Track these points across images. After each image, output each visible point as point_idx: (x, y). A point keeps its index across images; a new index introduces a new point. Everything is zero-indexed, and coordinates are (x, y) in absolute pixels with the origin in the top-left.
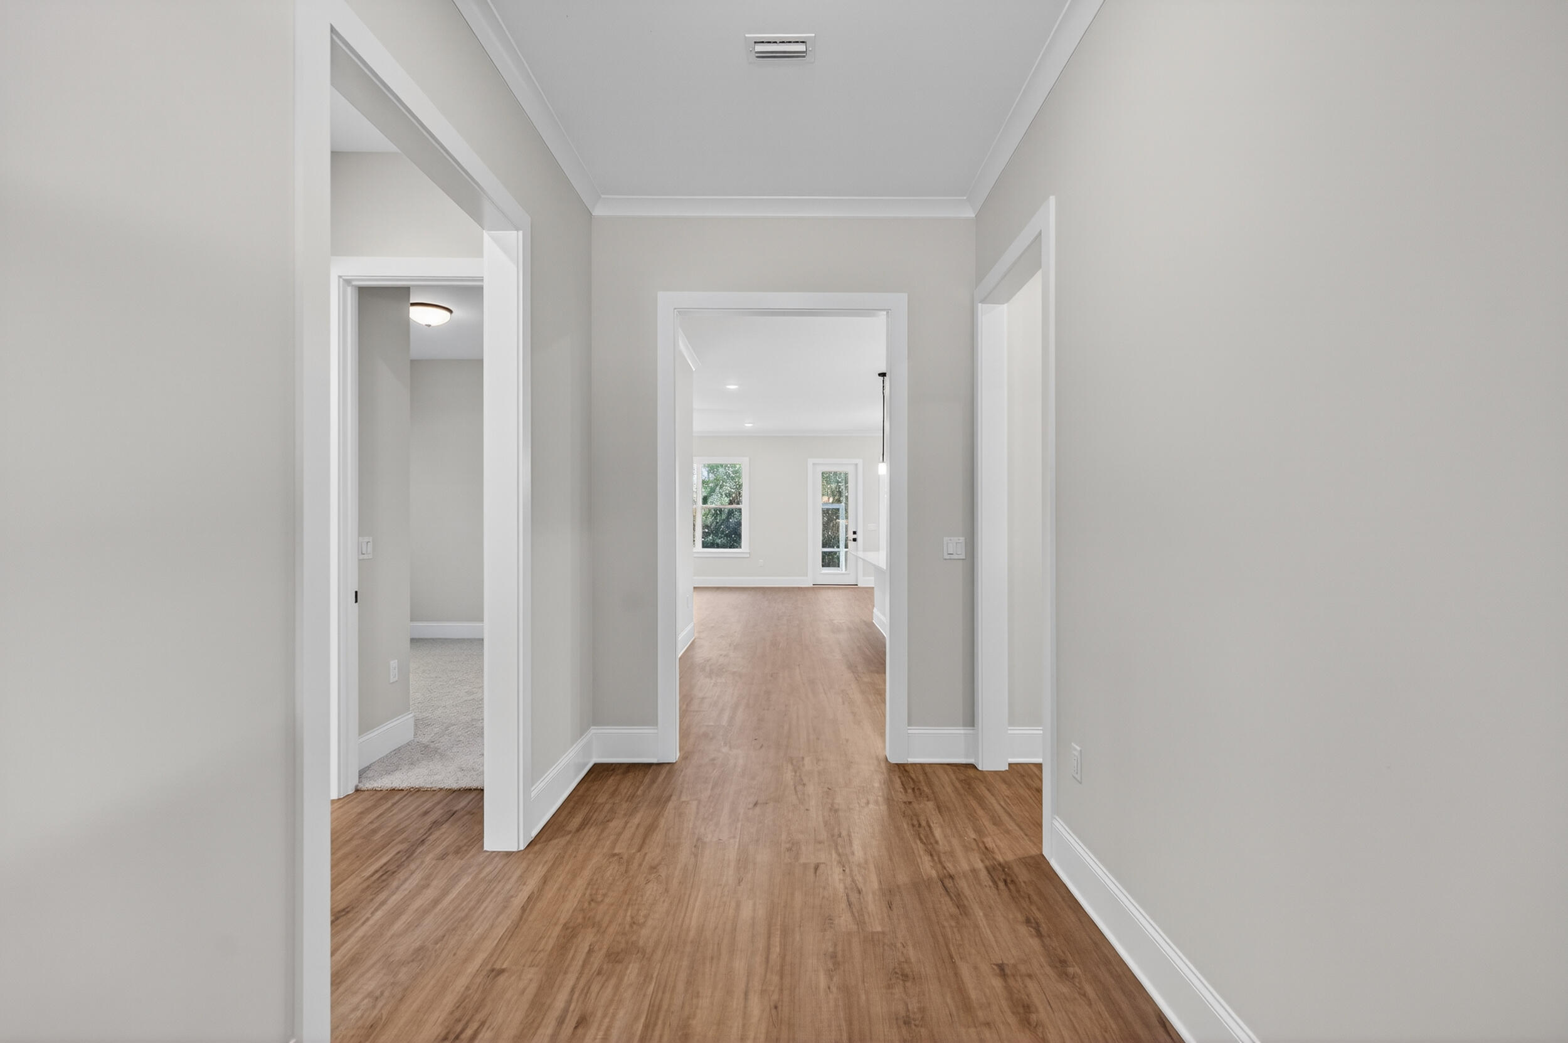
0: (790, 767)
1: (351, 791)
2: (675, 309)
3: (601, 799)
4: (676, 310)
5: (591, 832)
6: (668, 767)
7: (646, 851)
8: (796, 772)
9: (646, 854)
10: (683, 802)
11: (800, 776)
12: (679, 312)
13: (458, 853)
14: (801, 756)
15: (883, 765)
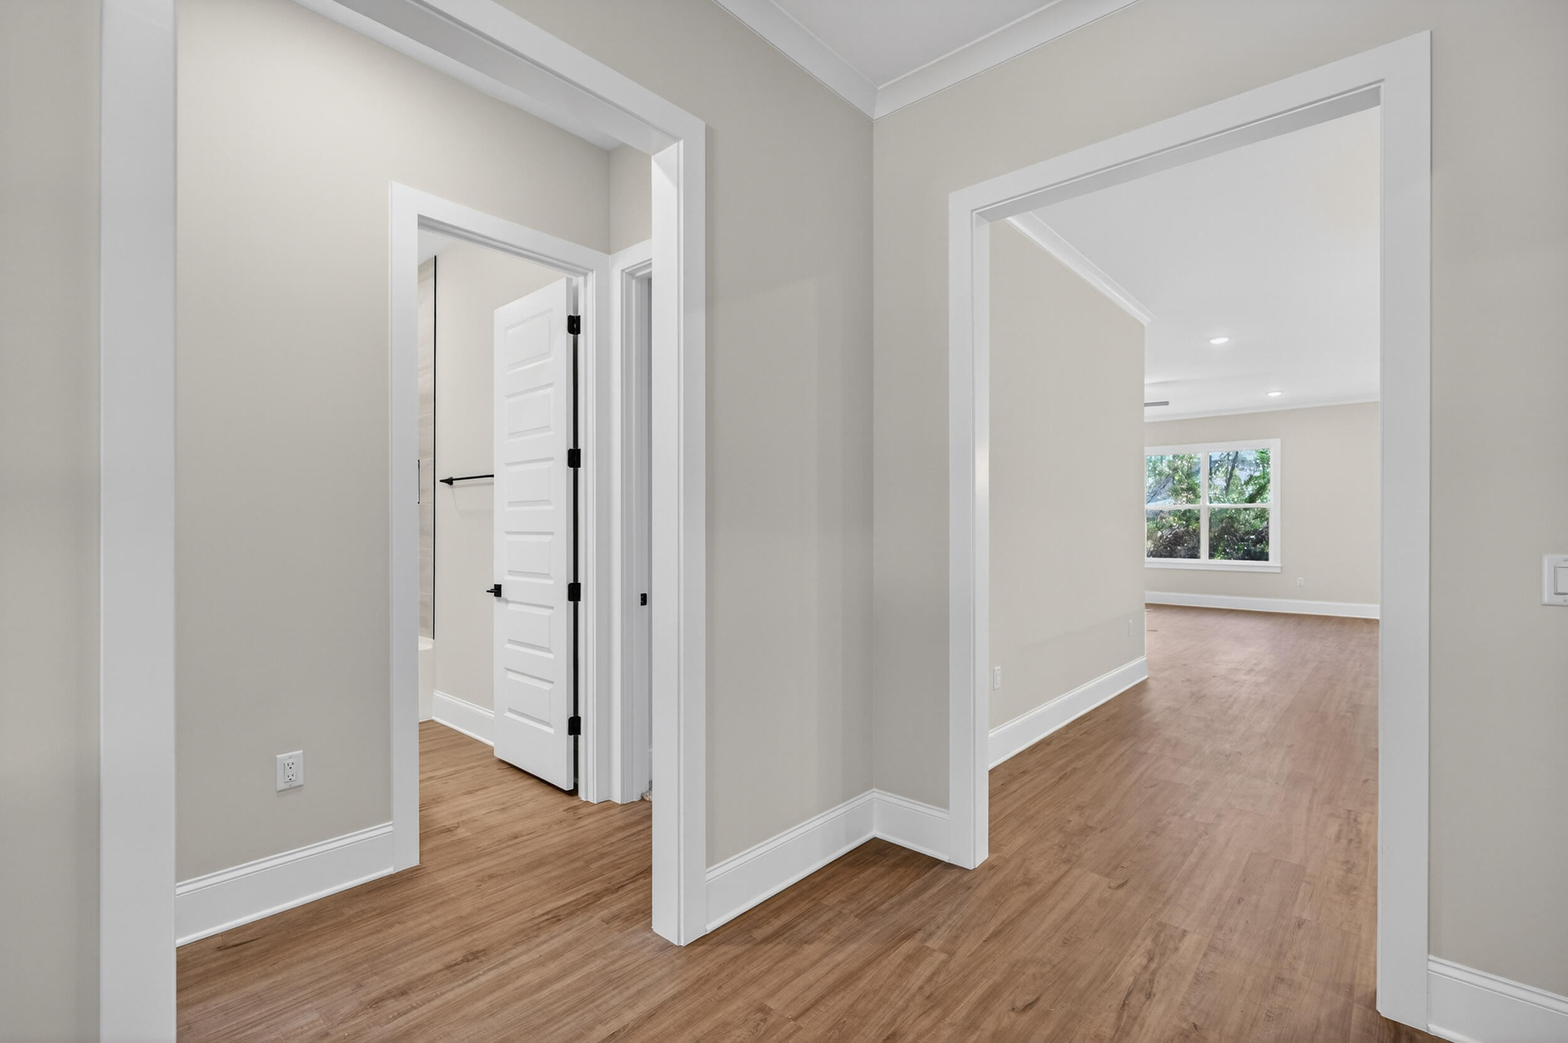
0: (1149, 943)
1: (636, 798)
2: (973, 211)
3: (830, 901)
4: (974, 213)
5: (778, 949)
6: (955, 875)
7: (802, 1025)
8: (1151, 959)
9: (800, 1028)
10: (925, 946)
11: (1154, 973)
12: (978, 214)
13: (627, 921)
14: (1183, 927)
15: (1357, 1012)
